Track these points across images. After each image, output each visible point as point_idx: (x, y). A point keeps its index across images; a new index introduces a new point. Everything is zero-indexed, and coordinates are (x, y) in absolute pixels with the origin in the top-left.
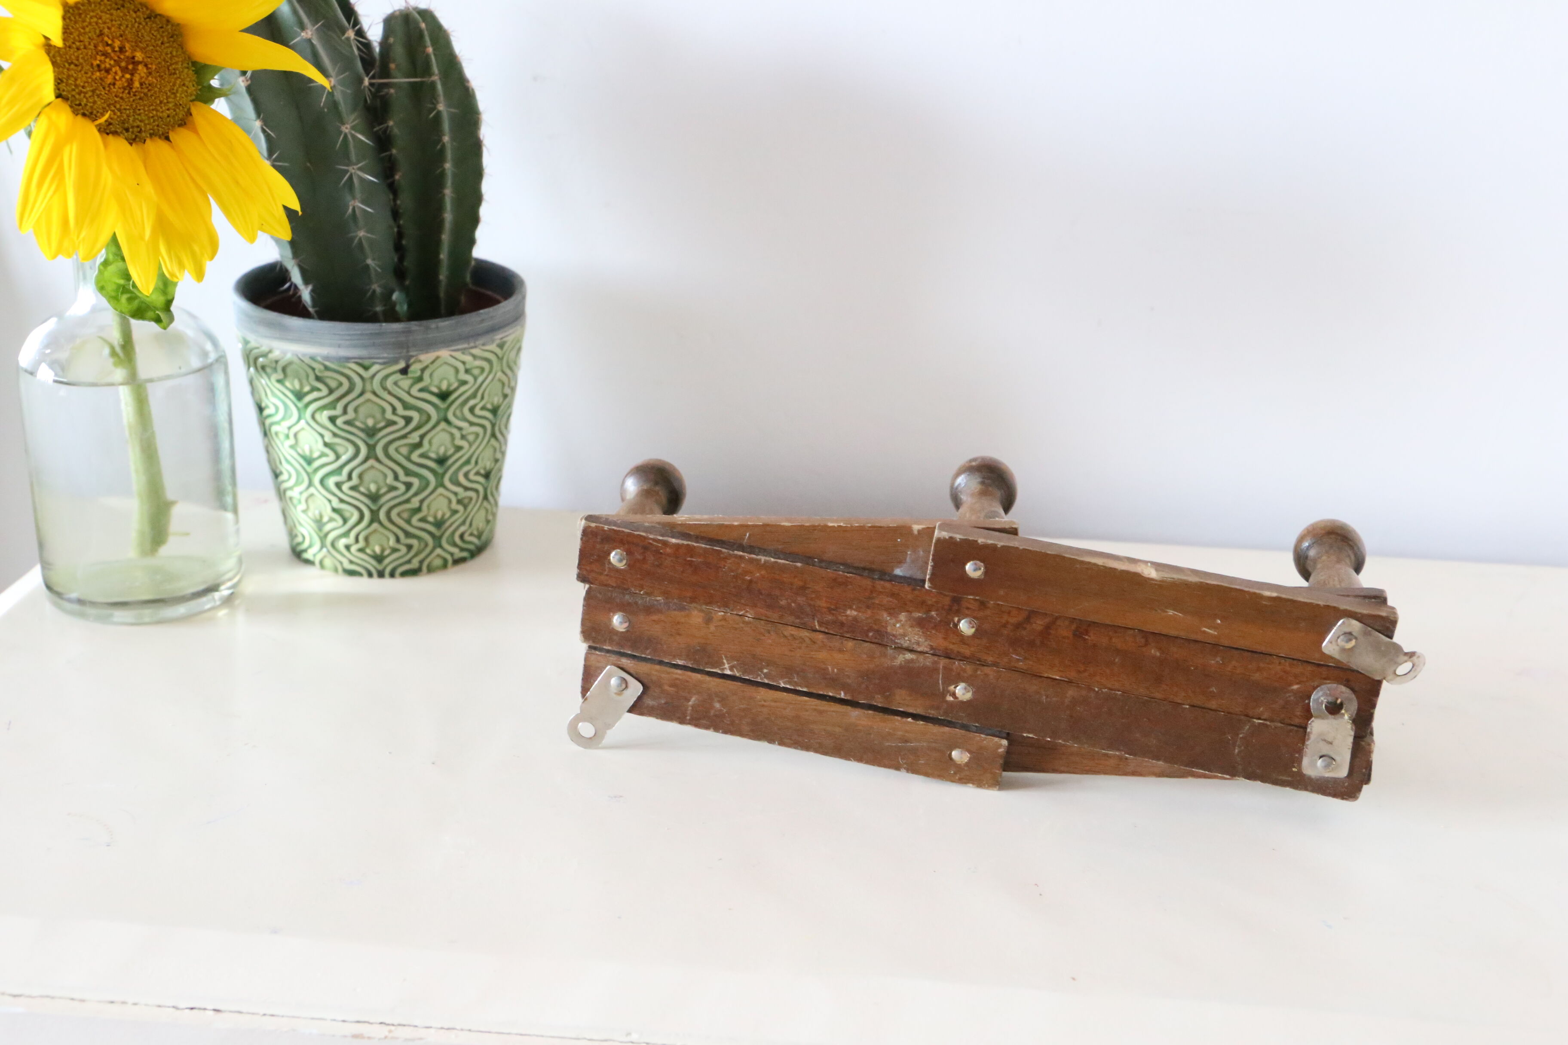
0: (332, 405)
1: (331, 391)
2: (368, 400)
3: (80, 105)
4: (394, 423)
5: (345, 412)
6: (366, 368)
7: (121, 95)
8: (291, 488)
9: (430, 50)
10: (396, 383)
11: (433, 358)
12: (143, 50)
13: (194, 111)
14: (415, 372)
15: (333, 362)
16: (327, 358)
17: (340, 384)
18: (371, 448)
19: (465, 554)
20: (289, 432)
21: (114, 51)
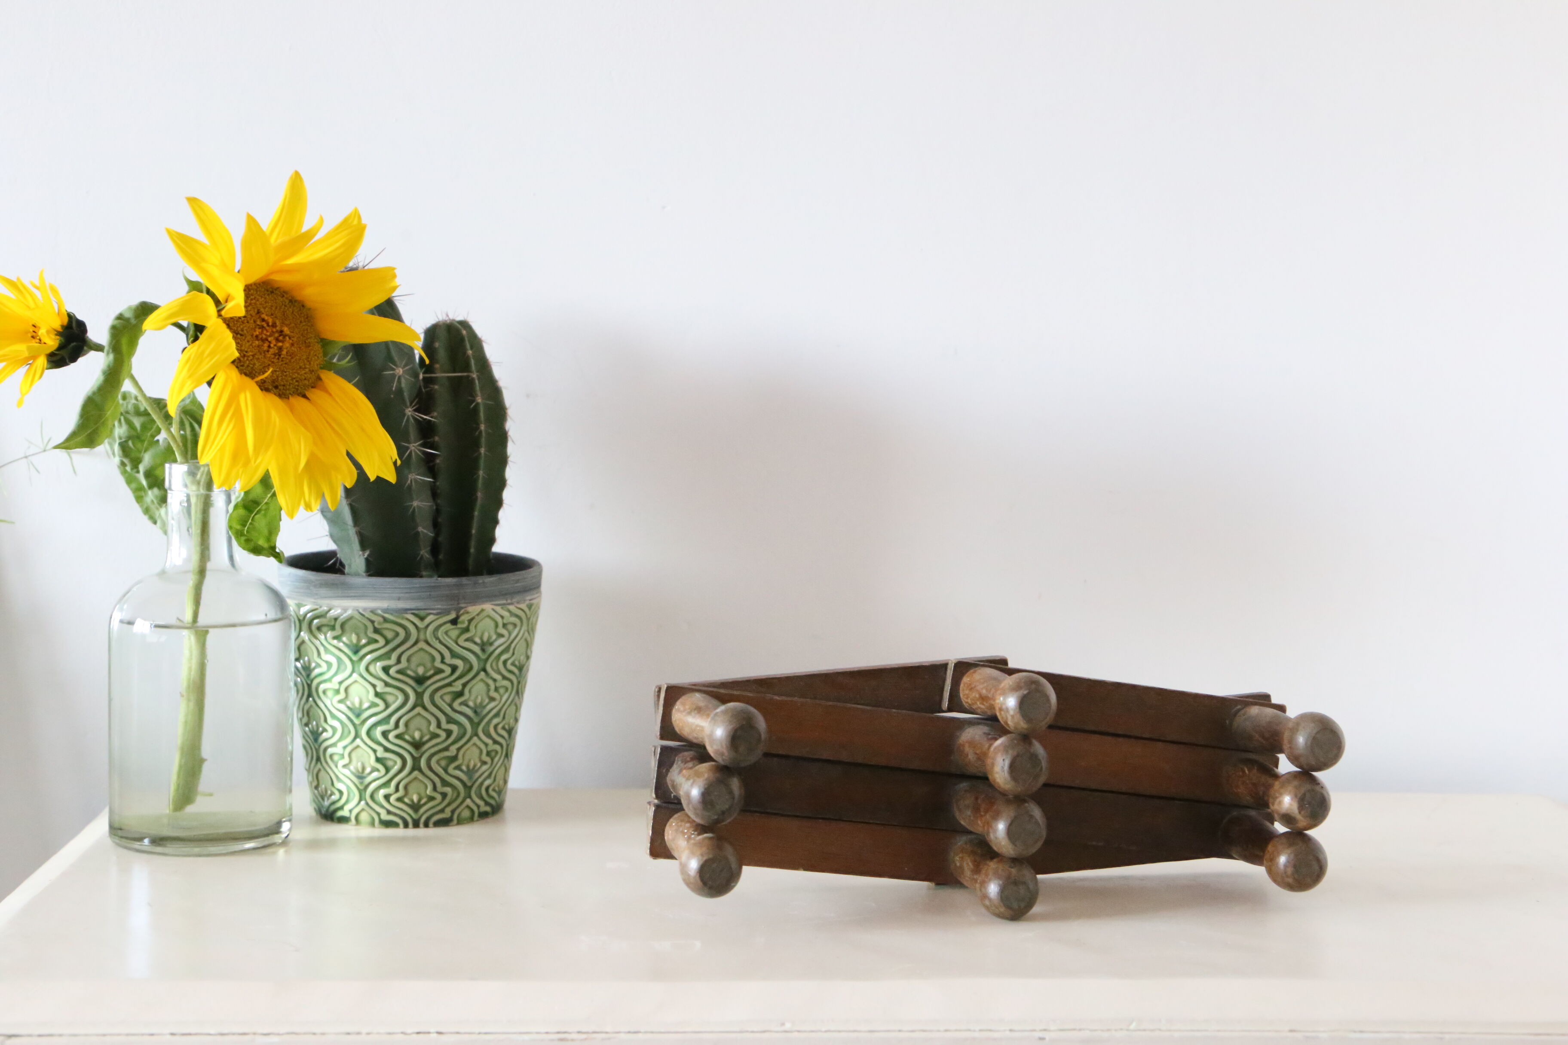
0: (387, 655)
1: (387, 642)
2: (422, 649)
3: (242, 366)
4: (442, 671)
5: (399, 661)
6: (422, 619)
7: (273, 360)
8: (334, 745)
9: (470, 352)
10: (446, 633)
11: (479, 610)
12: (287, 325)
13: (323, 376)
14: (463, 622)
15: (392, 614)
16: (386, 611)
17: (397, 634)
18: (419, 695)
19: (488, 809)
20: (340, 686)
21: (268, 325)
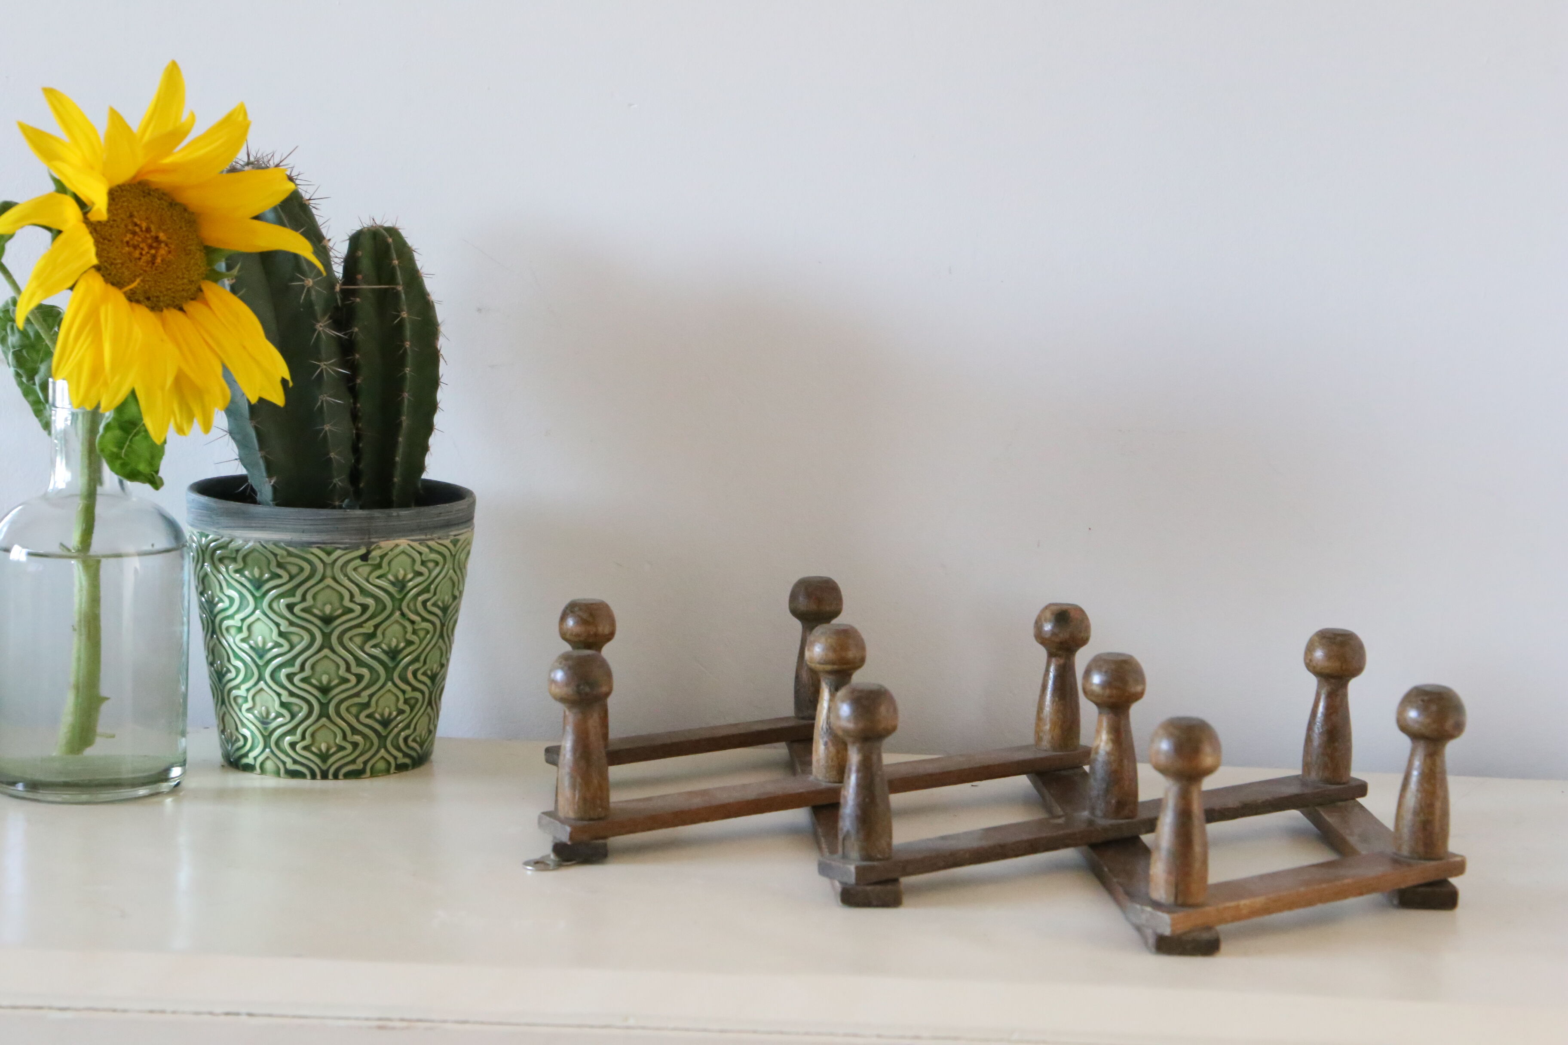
0: (291, 593)
1: (292, 578)
2: (328, 586)
3: (110, 274)
4: (351, 611)
5: (304, 599)
6: (329, 554)
7: (145, 268)
8: (237, 687)
9: (396, 262)
10: (355, 569)
11: (393, 546)
12: (164, 231)
13: (204, 287)
14: (374, 559)
15: (296, 548)
16: (290, 543)
17: (302, 569)
18: (326, 636)
19: (407, 761)
20: (242, 624)
21: (142, 231)
